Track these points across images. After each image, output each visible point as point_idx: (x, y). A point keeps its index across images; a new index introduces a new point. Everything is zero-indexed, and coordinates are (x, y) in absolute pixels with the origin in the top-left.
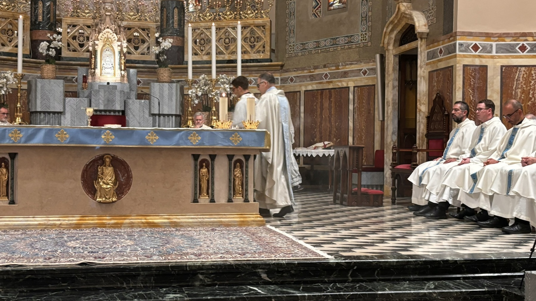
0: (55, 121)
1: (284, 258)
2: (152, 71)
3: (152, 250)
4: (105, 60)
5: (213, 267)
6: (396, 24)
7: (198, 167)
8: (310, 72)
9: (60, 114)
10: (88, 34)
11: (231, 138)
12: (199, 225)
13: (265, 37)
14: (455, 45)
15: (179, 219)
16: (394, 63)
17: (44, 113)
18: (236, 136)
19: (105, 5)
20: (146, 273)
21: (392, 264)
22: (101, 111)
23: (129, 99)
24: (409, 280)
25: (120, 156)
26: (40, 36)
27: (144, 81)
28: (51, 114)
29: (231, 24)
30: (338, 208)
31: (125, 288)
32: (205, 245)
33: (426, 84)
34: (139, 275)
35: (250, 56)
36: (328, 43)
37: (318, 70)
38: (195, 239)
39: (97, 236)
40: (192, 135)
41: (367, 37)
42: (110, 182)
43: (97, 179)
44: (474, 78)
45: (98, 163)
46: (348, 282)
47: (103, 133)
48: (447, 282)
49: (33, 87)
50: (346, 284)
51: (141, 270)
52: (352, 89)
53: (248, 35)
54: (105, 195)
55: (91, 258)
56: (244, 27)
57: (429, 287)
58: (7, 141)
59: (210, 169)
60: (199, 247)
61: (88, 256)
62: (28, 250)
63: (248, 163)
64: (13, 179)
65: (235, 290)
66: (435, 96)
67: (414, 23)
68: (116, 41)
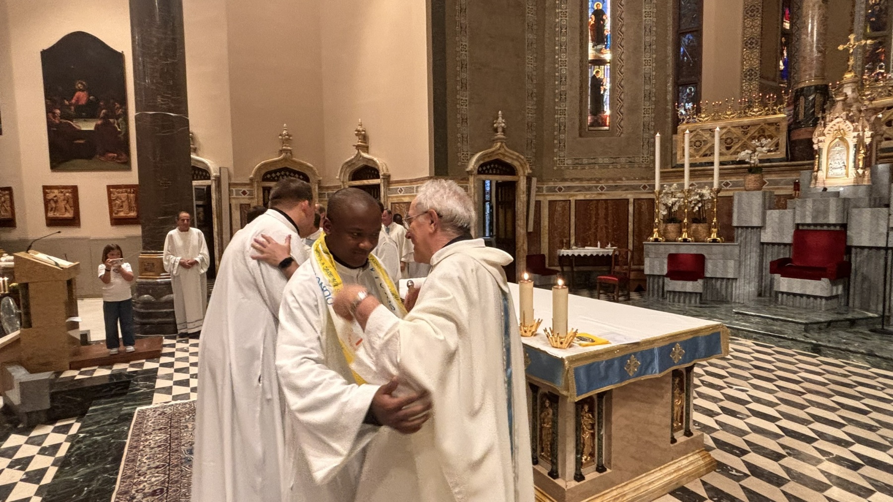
0: (754, 236)
4: (834, 158)
9: (759, 229)
23: (855, 208)
68: (851, 132)
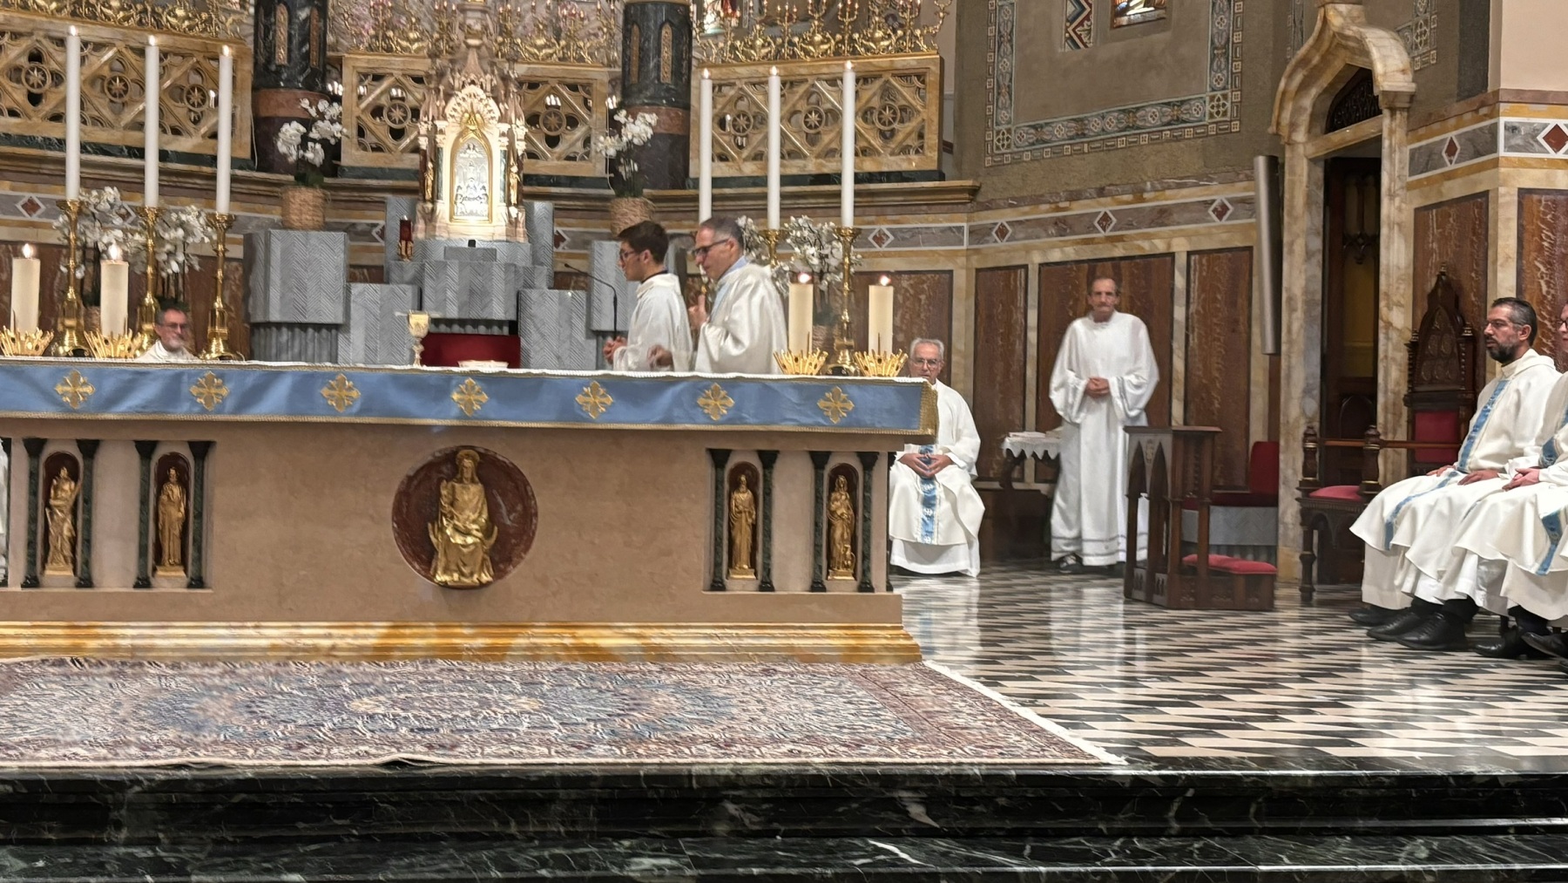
0: (320, 348)
1: (976, 760)
2: (598, 209)
3: (591, 726)
4: (464, 174)
5: (767, 781)
6: (1315, 66)
7: (727, 486)
8: (1058, 209)
9: (334, 332)
10: (417, 100)
11: (821, 404)
12: (726, 658)
13: (924, 107)
14: (1493, 130)
15: (670, 637)
16: (1309, 182)
17: (291, 326)
18: (836, 396)
19: (465, 18)
20: (573, 794)
21: (1300, 784)
22: (449, 322)
23: (530, 287)
24: (1353, 833)
25: (504, 452)
26: (280, 105)
27: (573, 235)
28: (310, 331)
29: (825, 70)
30: (1139, 613)
31: (512, 837)
32: (745, 716)
33: (1406, 247)
34: (552, 799)
35: (880, 164)
36: (1112, 122)
37: (1082, 202)
38: (713, 698)
39: (436, 682)
40: (709, 393)
41: (1228, 105)
42: (475, 527)
43: (437, 518)
44: (1552, 228)
45: (441, 472)
46: (1169, 836)
47: (457, 385)
48: (1467, 841)
49: (260, 254)
50: (1163, 842)
51: (558, 784)
52: (1181, 260)
53: (876, 102)
54: (460, 564)
55: (419, 748)
56: (863, 79)
57: (1411, 854)
58: (186, 406)
59: (760, 492)
60: (725, 722)
61: (409, 741)
62: (240, 721)
63: (870, 476)
64: (199, 516)
65: (830, 851)
66: (1434, 281)
67: (1371, 63)
68: (494, 122)
